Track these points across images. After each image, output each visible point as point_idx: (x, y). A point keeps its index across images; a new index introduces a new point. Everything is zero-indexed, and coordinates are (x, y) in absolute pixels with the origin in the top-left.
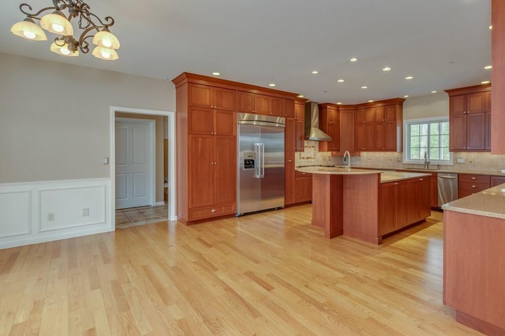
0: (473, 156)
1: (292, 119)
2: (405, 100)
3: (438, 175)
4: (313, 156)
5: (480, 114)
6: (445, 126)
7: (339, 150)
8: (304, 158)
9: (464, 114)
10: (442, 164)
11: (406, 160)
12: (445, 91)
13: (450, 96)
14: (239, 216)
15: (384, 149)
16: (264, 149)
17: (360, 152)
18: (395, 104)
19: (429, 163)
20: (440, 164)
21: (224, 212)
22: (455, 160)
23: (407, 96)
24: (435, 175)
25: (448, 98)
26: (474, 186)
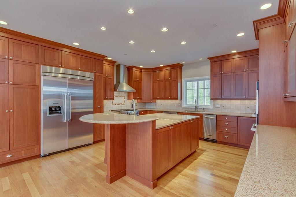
0: (225, 102)
1: (101, 74)
2: (183, 65)
3: (204, 115)
4: (123, 103)
5: (230, 74)
6: (208, 83)
7: (142, 99)
8: (115, 104)
9: (220, 74)
10: (205, 108)
11: (184, 105)
12: (207, 58)
13: (211, 62)
14: (43, 157)
15: (170, 98)
16: (71, 98)
17: (156, 100)
18: (177, 68)
19: (198, 107)
20: (204, 108)
21: (23, 155)
22: (214, 105)
23: (184, 62)
24: (202, 116)
25: (210, 63)
26: (227, 124)
